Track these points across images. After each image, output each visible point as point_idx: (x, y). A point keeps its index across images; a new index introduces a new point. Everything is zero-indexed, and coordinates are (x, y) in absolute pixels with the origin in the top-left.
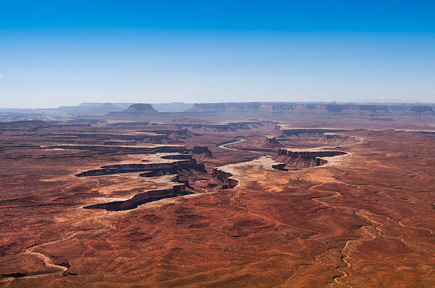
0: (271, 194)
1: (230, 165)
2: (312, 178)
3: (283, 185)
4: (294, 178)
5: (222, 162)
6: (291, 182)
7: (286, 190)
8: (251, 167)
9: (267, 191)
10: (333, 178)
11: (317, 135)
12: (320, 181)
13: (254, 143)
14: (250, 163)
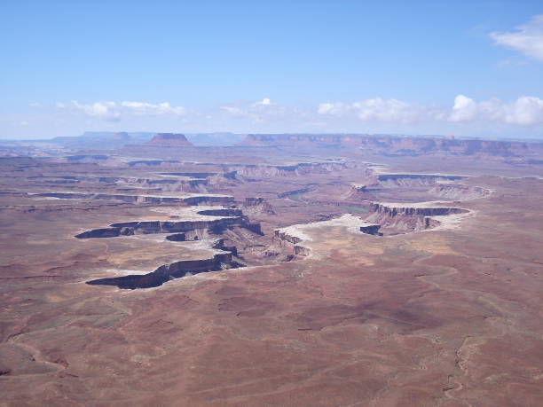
0: (357, 269)
1: (299, 226)
2: (418, 246)
3: (375, 255)
4: (391, 246)
5: (286, 221)
6: (387, 252)
7: (380, 262)
8: (329, 229)
9: (351, 265)
10: (448, 247)
11: (426, 183)
12: (430, 251)
13: (333, 194)
14: (327, 223)
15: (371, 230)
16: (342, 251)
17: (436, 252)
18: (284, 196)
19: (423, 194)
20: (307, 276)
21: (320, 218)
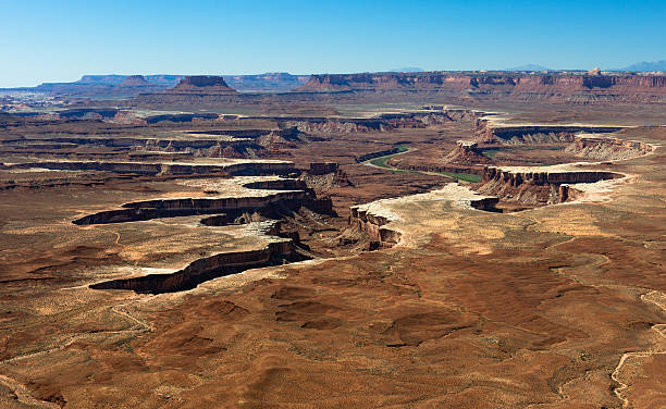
0: (468, 260)
1: (385, 201)
2: (553, 226)
3: (492, 241)
4: (514, 226)
5: (367, 195)
6: (509, 233)
7: (500, 252)
8: (427, 204)
9: (459, 254)
10: (594, 227)
11: (562, 138)
12: (569, 233)
13: (430, 156)
14: (425, 196)
15: (487, 205)
16: (446, 235)
17: (579, 234)
18: (363, 159)
19: (553, 154)
20: (398, 271)
21: (414, 189)
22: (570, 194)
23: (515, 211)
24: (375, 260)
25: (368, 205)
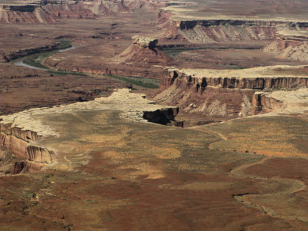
0: (133, 185)
1: (37, 111)
2: (242, 144)
3: (166, 161)
4: (194, 143)
5: (16, 102)
6: (187, 155)
7: (174, 174)
8: (88, 115)
9: (125, 177)
10: (290, 146)
11: (262, 35)
12: (259, 152)
13: (100, 54)
14: (87, 105)
15: (161, 117)
16: (109, 154)
17: (270, 154)
18: (15, 57)
19: (250, 54)
20: (45, 199)
21: (77, 96)
22: (266, 104)
23: (199, 124)
24: (18, 186)
25: (15, 115)
